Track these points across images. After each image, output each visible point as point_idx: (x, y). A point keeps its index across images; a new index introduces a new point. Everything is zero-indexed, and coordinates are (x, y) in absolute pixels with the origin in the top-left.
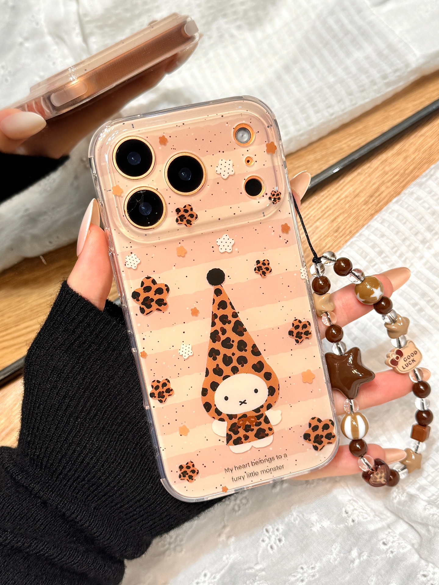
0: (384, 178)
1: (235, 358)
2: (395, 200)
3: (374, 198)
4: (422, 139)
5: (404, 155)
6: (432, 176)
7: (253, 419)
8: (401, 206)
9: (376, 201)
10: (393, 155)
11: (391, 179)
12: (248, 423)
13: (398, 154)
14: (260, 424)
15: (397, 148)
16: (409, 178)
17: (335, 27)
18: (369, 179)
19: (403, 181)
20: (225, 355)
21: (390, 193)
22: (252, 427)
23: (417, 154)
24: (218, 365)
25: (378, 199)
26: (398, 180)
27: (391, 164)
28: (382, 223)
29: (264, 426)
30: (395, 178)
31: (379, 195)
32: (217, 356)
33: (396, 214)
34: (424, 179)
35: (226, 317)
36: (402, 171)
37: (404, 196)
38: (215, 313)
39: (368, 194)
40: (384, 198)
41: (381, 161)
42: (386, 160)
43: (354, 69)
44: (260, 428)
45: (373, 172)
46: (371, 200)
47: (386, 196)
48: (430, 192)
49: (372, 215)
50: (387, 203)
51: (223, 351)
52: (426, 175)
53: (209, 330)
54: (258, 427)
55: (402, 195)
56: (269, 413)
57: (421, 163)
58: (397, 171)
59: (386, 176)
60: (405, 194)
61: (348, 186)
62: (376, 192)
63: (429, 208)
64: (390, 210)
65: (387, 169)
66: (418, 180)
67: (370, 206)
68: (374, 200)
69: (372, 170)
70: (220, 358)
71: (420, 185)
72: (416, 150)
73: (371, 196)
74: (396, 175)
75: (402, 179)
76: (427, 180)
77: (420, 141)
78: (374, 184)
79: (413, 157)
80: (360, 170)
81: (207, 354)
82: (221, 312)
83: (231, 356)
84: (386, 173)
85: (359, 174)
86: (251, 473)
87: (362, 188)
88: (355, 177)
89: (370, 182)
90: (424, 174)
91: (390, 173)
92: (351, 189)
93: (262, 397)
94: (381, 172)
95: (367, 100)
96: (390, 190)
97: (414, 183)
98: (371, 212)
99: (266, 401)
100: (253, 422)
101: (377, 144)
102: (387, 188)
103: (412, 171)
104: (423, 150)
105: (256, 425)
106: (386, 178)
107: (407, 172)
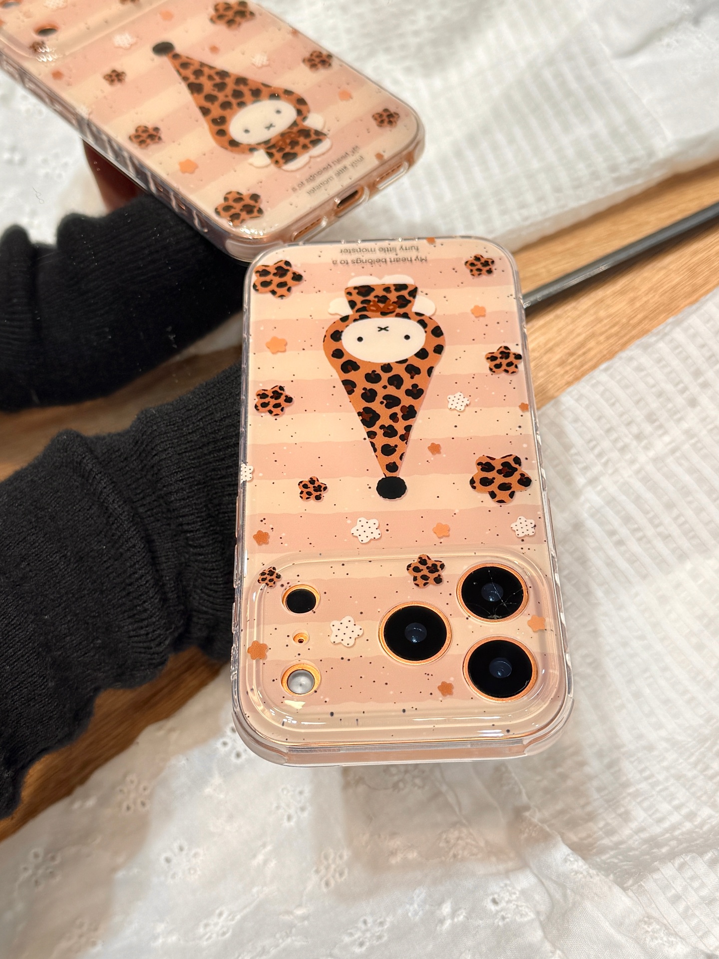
0: (595, 328)
3: (575, 357)
4: (662, 273)
5: (632, 295)
9: (577, 362)
10: (614, 294)
11: (606, 331)
13: (622, 292)
15: (622, 282)
16: (634, 332)
17: (553, 84)
18: (570, 327)
19: (624, 336)
21: (601, 351)
23: (652, 296)
25: (581, 359)
26: (616, 334)
27: (609, 306)
30: (613, 330)
31: (584, 353)
36: (624, 320)
39: (567, 350)
40: (591, 359)
41: (594, 301)
42: (602, 301)
43: (570, 152)
45: (579, 316)
46: (571, 360)
47: (595, 355)
49: (569, 384)
57: (655, 310)
58: (617, 320)
59: (599, 325)
61: (537, 334)
62: (579, 348)
65: (602, 313)
67: (568, 368)
68: (575, 360)
69: (577, 313)
72: (650, 289)
73: (571, 354)
74: (614, 325)
75: (623, 333)
77: (659, 277)
78: (579, 335)
79: (645, 299)
80: (559, 311)
84: (600, 320)
85: (558, 317)
87: (559, 339)
88: (552, 321)
89: (572, 331)
91: (605, 321)
94: (592, 318)
95: (583, 202)
96: (602, 347)
98: (568, 378)
102: (599, 343)
103: (640, 322)
104: (661, 291)
106: (598, 328)
107: (631, 322)
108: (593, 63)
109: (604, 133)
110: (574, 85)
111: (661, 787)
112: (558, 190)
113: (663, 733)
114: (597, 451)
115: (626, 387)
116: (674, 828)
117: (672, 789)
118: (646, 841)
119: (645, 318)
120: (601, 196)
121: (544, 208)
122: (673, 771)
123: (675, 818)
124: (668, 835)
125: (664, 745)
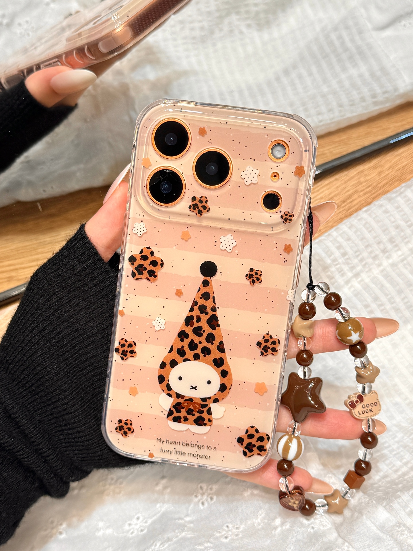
0: (358, 188)
1: (200, 347)
2: (364, 209)
3: (345, 204)
4: (398, 158)
5: (380, 170)
6: (401, 193)
7: (197, 406)
8: (370, 215)
9: (347, 207)
10: (369, 168)
11: (364, 190)
12: (191, 407)
13: (374, 168)
14: (202, 412)
15: (374, 162)
16: (380, 192)
18: (344, 186)
19: (374, 193)
20: (192, 341)
21: (360, 201)
22: (194, 412)
23: (391, 171)
24: (183, 347)
25: (349, 205)
26: (370, 192)
27: (366, 175)
28: (350, 228)
29: (205, 415)
30: (368, 190)
31: (351, 202)
32: (185, 339)
33: (364, 222)
34: (394, 195)
35: (205, 307)
36: (375, 184)
37: (374, 207)
38: (196, 301)
39: (341, 199)
40: (355, 206)
41: (357, 172)
42: (362, 172)
43: (347, 84)
44: (201, 416)
45: (349, 180)
46: (343, 205)
47: (357, 204)
48: (398, 207)
49: (342, 219)
50: (357, 210)
51: (192, 336)
52: (396, 192)
53: (186, 313)
54: (199, 415)
55: (372, 205)
56: (214, 407)
57: (393, 180)
58: (371, 183)
59: (360, 186)
60: (375, 205)
61: (325, 188)
62: (348, 199)
63: (394, 222)
64: (359, 218)
65: (362, 179)
66: (388, 195)
67: (341, 210)
68: (345, 206)
69: (348, 178)
70: (187, 341)
71: (390, 200)
72: (390, 167)
73: (344, 202)
74: (369, 187)
75: (374, 191)
76: (396, 197)
77: (395, 160)
78: (348, 191)
79: (387, 173)
80: (337, 176)
81: (177, 333)
82: (202, 302)
83: (198, 343)
84: (360, 183)
85: (336, 180)
86: (179, 451)
87: (337, 192)
88: (333, 181)
89: (344, 189)
90: (395, 190)
91: (364, 184)
92: (327, 192)
93: (213, 390)
94: (356, 182)
95: (355, 114)
96: (361, 199)
97: (385, 196)
98: (341, 215)
99: (215, 395)
100: (196, 408)
101: (357, 155)
102: (360, 196)
103: (384, 185)
104: (397, 168)
105: (198, 412)
106: (360, 188)
107: (379, 185)
108: (360, 32)
109: (367, 75)
110: (349, 45)
111: (395, 452)
112: (341, 105)
113: (394, 422)
114: (359, 258)
115: (378, 222)
116: (404, 474)
117: (402, 453)
118: (389, 482)
119: (387, 183)
120: (365, 112)
121: (332, 116)
122: (401, 443)
123: (404, 469)
124: (401, 479)
125: (395, 429)
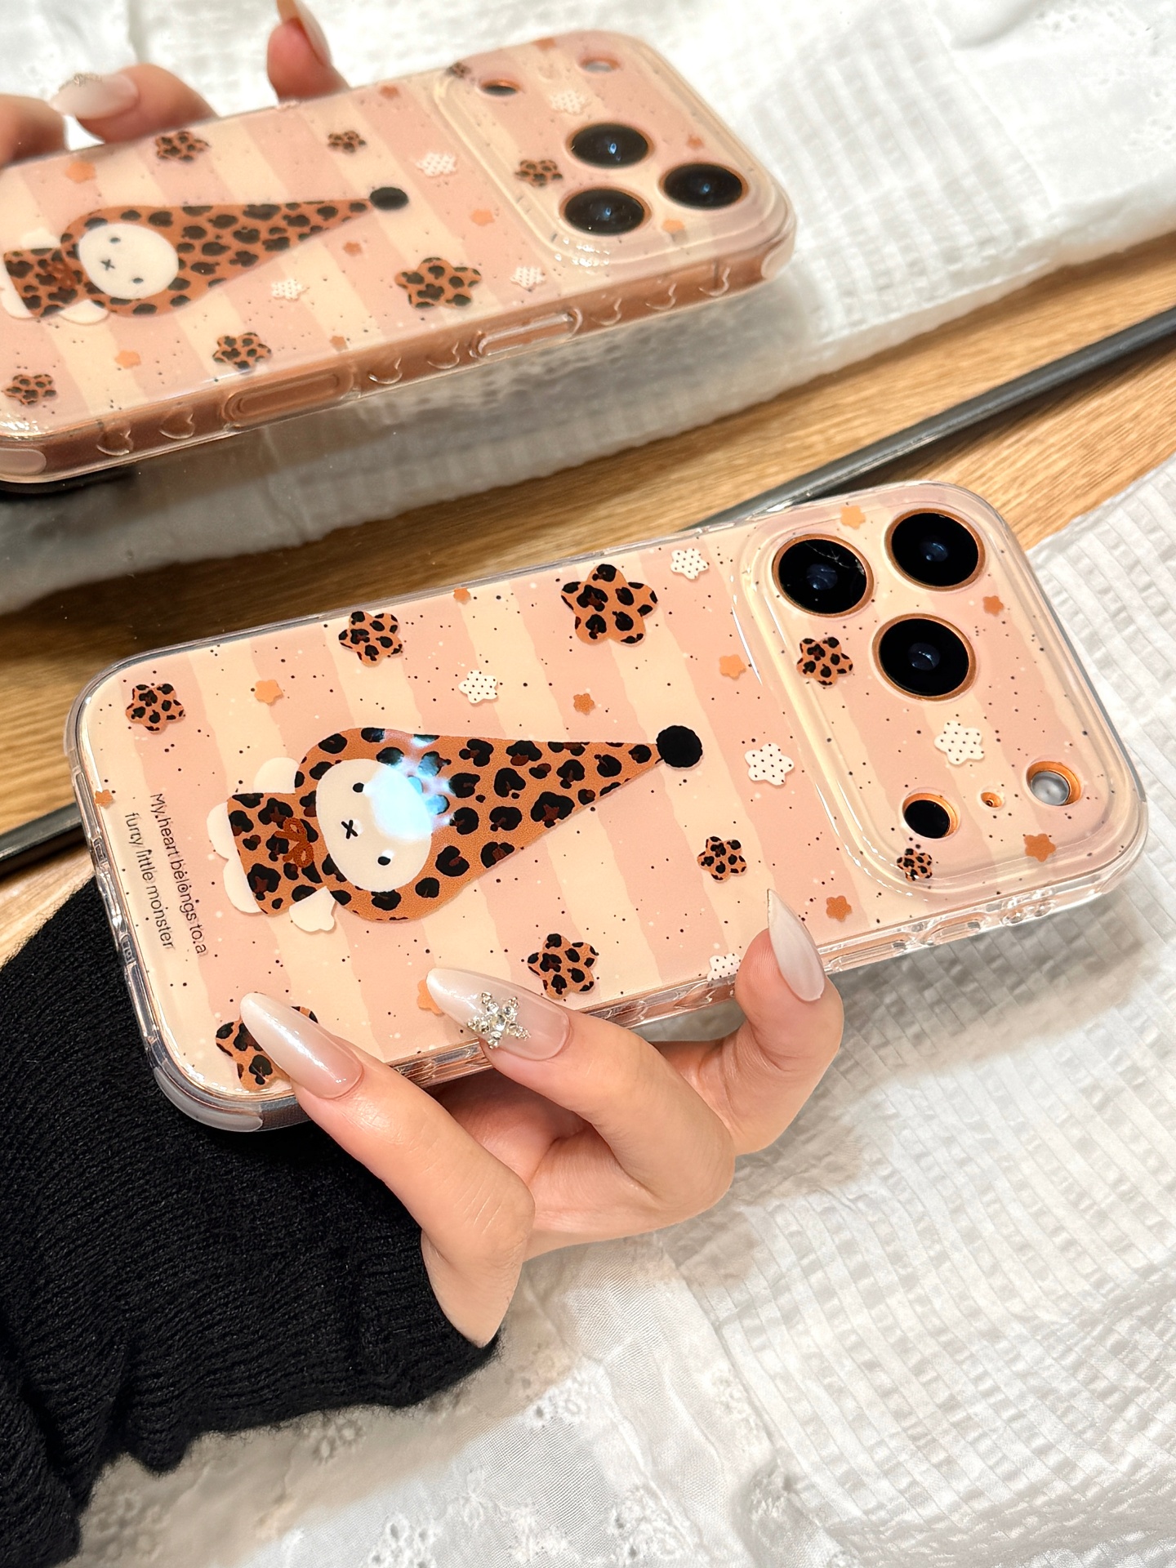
1: (470, 802)
7: (304, 857)
12: (292, 844)
14: (291, 873)
20: (476, 778)
24: (449, 761)
29: (286, 886)
35: (580, 776)
38: (584, 749)
44: (280, 877)
51: (487, 775)
53: (539, 736)
54: (281, 872)
56: (322, 897)
70: (468, 767)
81: (476, 736)
82: (589, 762)
83: (477, 794)
86: (150, 861)
100: (297, 857)
105: (288, 867)
